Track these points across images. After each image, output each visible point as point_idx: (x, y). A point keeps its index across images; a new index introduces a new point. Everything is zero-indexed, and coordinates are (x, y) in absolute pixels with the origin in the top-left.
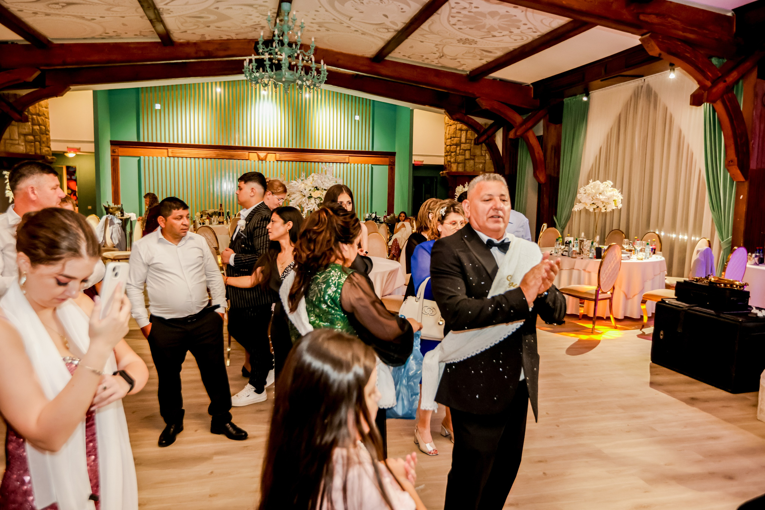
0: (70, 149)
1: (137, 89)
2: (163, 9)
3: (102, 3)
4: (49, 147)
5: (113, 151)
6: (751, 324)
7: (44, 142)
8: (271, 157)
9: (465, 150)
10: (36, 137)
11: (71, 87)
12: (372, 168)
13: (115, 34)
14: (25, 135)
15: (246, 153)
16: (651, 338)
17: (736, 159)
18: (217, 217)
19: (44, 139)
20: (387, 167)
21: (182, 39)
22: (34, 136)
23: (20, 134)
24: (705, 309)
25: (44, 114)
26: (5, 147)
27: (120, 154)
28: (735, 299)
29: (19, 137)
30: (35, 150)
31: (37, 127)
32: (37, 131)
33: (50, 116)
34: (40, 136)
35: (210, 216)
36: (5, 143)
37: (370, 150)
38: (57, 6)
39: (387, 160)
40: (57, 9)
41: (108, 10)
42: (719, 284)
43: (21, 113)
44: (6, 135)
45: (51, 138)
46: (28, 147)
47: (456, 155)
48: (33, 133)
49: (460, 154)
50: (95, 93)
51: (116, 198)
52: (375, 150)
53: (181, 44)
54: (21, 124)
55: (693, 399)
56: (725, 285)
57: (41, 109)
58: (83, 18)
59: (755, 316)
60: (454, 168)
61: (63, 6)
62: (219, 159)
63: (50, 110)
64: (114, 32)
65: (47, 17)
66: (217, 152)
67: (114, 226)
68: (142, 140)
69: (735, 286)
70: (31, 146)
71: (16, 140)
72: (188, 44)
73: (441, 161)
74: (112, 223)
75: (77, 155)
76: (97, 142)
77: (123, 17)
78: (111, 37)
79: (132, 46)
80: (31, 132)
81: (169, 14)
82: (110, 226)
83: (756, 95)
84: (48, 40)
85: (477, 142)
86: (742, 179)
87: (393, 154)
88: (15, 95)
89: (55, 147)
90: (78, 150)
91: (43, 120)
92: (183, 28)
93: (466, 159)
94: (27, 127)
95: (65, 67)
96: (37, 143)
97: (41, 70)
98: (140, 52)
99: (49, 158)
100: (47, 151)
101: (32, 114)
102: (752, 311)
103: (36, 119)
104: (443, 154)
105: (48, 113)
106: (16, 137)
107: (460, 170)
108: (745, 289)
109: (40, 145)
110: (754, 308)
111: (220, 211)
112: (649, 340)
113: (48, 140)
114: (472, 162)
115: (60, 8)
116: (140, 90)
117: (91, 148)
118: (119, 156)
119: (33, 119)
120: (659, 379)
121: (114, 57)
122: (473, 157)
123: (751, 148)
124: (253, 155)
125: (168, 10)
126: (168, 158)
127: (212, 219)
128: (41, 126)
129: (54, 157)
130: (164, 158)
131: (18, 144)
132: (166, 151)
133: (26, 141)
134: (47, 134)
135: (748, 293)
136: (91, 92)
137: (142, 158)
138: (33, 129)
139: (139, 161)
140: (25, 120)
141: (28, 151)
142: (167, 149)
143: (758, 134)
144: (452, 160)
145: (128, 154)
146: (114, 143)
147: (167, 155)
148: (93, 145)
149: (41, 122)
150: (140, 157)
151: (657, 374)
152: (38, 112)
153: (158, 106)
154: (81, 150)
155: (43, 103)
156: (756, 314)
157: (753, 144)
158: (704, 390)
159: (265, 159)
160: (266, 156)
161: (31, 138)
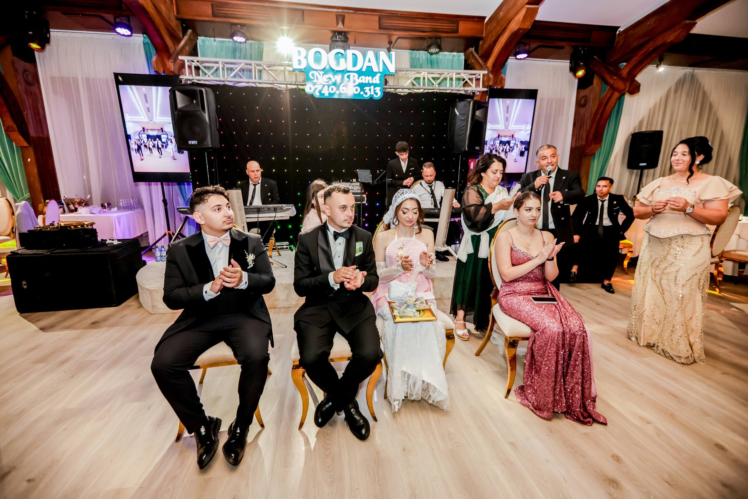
6: (115, 251)
16: (12, 292)
17: (15, 126)
24: (74, 250)
28: (88, 236)
42: (70, 227)
55: (94, 323)
56: (75, 226)
59: (112, 245)
69: (85, 226)
83: (16, 70)
86: (25, 144)
102: (107, 242)
108: (94, 227)
110: (108, 240)
112: (11, 294)
120: (44, 323)
123: (26, 118)
135: (95, 230)
143: (28, 106)
151: (39, 320)
156: (113, 243)
157: (27, 114)
158: (94, 313)
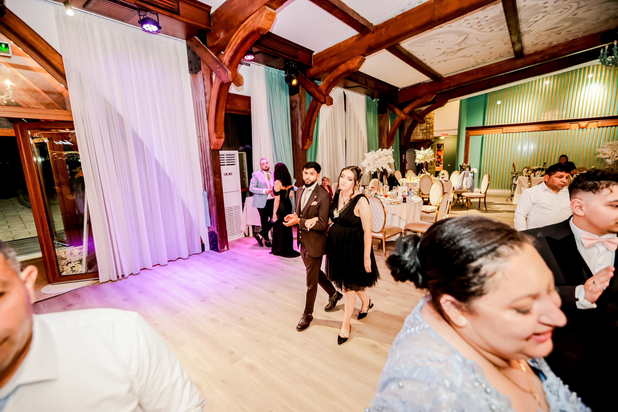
0: (443, 135)
1: (486, 94)
2: (525, 31)
3: (481, 42)
4: (433, 135)
5: (467, 133)
7: (431, 133)
8: (593, 125)
10: (428, 130)
11: (449, 100)
13: (482, 61)
14: (423, 130)
15: (568, 124)
18: (541, 171)
19: (431, 131)
21: (531, 51)
22: (427, 130)
23: (420, 130)
25: (432, 118)
26: (413, 137)
27: (471, 135)
29: (420, 131)
30: (427, 137)
31: (428, 125)
32: (428, 127)
33: (435, 119)
34: (429, 130)
35: (534, 171)
36: (413, 135)
38: (452, 54)
40: (452, 55)
41: (484, 46)
43: (422, 119)
44: (414, 131)
45: (434, 130)
46: (424, 136)
48: (426, 129)
50: (461, 101)
51: (466, 161)
53: (530, 55)
54: (421, 124)
57: (431, 115)
58: (465, 56)
61: (456, 53)
62: (542, 131)
63: (435, 115)
64: (482, 60)
65: (445, 62)
66: (541, 126)
67: (468, 177)
68: (485, 125)
70: (425, 135)
71: (419, 133)
72: (536, 53)
76: (459, 129)
77: (492, 48)
78: (479, 64)
79: (492, 66)
80: (425, 128)
81: (529, 33)
82: (466, 177)
84: (442, 77)
88: (420, 110)
89: (436, 134)
90: (447, 135)
91: (431, 121)
92: (536, 42)
94: (424, 126)
95: (449, 89)
96: (428, 133)
97: (436, 94)
98: (497, 68)
99: (433, 140)
100: (432, 137)
101: (427, 119)
103: (428, 121)
105: (434, 117)
106: (419, 131)
109: (429, 134)
111: (544, 168)
113: (433, 131)
115: (453, 55)
116: (488, 94)
117: (455, 133)
118: (470, 136)
119: (427, 121)
121: (479, 76)
124: (574, 125)
125: (530, 30)
126: (502, 134)
127: (536, 173)
128: (430, 124)
129: (435, 140)
130: (499, 135)
131: (419, 135)
132: (502, 129)
133: (423, 133)
134: (433, 128)
136: (459, 101)
137: (485, 135)
138: (426, 126)
139: (483, 138)
140: (423, 122)
141: (423, 138)
142: (503, 128)
145: (477, 134)
146: (468, 129)
147: (501, 132)
148: (457, 131)
149: (430, 122)
150: (483, 135)
152: (429, 117)
153: (499, 102)
154: (449, 135)
155: (432, 112)
159: (586, 127)
160: (587, 125)
161: (425, 131)
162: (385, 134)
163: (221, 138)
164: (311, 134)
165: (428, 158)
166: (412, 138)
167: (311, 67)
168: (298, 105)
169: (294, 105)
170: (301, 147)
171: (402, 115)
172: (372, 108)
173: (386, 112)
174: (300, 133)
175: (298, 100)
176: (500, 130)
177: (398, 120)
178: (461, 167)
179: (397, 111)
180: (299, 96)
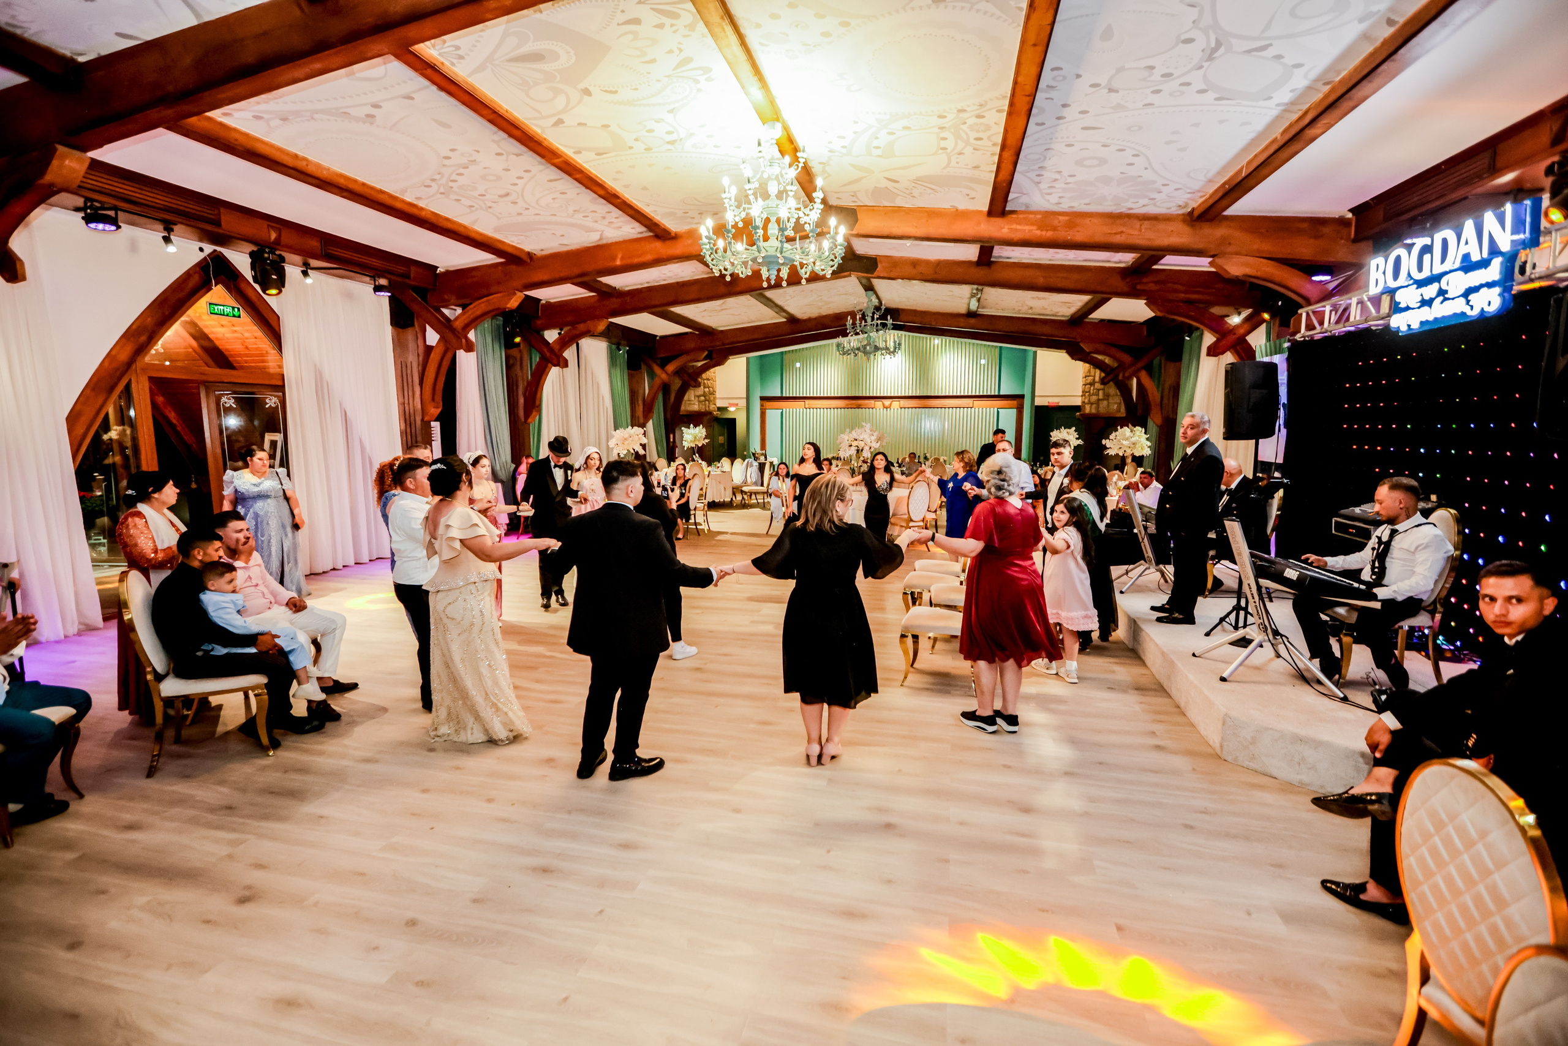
0: (732, 405)
3: (744, 306)
4: (716, 404)
5: (762, 405)
7: (712, 401)
8: (896, 404)
9: (1099, 390)
10: (706, 397)
11: (729, 358)
12: (998, 412)
13: (756, 319)
14: (699, 397)
15: (872, 401)
19: (712, 398)
20: (1014, 411)
23: (695, 396)
25: (713, 379)
26: (685, 406)
27: (766, 408)
29: (694, 398)
30: (703, 408)
31: (707, 390)
32: (707, 392)
33: (718, 379)
34: (709, 396)
36: (685, 403)
37: (997, 394)
38: (715, 312)
39: (1015, 403)
41: (748, 308)
43: (696, 381)
44: (686, 398)
45: (717, 397)
46: (701, 406)
47: (1090, 395)
48: (704, 395)
49: (1093, 394)
50: (748, 359)
51: (763, 446)
52: (1001, 393)
53: (805, 321)
54: (696, 388)
57: (711, 375)
58: (733, 315)
60: (1087, 409)
62: (848, 408)
63: (717, 374)
65: (711, 317)
66: (847, 402)
68: (784, 395)
70: (703, 404)
71: (692, 401)
72: (810, 320)
73: (1078, 402)
74: (752, 466)
75: (737, 409)
76: (748, 398)
78: (753, 322)
79: (769, 326)
80: (703, 393)
81: (794, 309)
82: (750, 467)
84: (713, 329)
85: (1103, 381)
87: (1022, 397)
88: (692, 367)
89: (720, 403)
90: (737, 405)
91: (712, 384)
92: (802, 311)
93: (1099, 400)
94: (700, 391)
96: (707, 402)
97: (708, 351)
98: (774, 330)
99: (712, 413)
100: (714, 407)
101: (704, 380)
103: (707, 383)
104: (1081, 394)
105: (716, 377)
106: (692, 398)
107: (1094, 411)
109: (709, 403)
113: (715, 398)
114: (1105, 402)
116: (783, 353)
117: (743, 403)
119: (704, 383)
121: (756, 336)
122: (1107, 396)
124: (879, 404)
126: (805, 410)
128: (710, 388)
129: (719, 413)
130: (801, 410)
131: (694, 404)
132: (803, 403)
133: (700, 402)
134: (714, 394)
136: (744, 359)
137: (784, 410)
138: (704, 391)
139: (782, 413)
140: (698, 385)
141: (700, 409)
142: (804, 401)
144: (1086, 401)
145: (773, 407)
146: (763, 399)
147: (803, 406)
148: (745, 400)
149: (710, 385)
150: (782, 409)
152: (708, 377)
153: (798, 365)
154: (739, 405)
155: (712, 370)
159: (890, 407)
160: (891, 404)
161: (703, 398)
162: (640, 402)
163: (438, 408)
164: (537, 403)
165: (699, 441)
166: (683, 408)
167: (538, 318)
168: (518, 363)
169: (511, 362)
170: (523, 420)
171: (664, 376)
172: (618, 363)
173: (640, 368)
174: (521, 401)
175: (518, 356)
176: (801, 403)
177: (658, 382)
178: (754, 454)
179: (657, 369)
180: (520, 351)
